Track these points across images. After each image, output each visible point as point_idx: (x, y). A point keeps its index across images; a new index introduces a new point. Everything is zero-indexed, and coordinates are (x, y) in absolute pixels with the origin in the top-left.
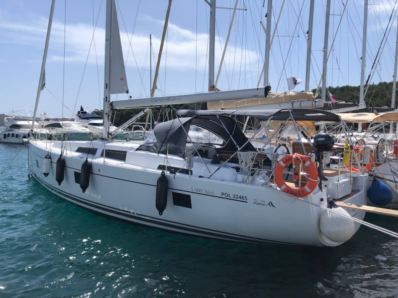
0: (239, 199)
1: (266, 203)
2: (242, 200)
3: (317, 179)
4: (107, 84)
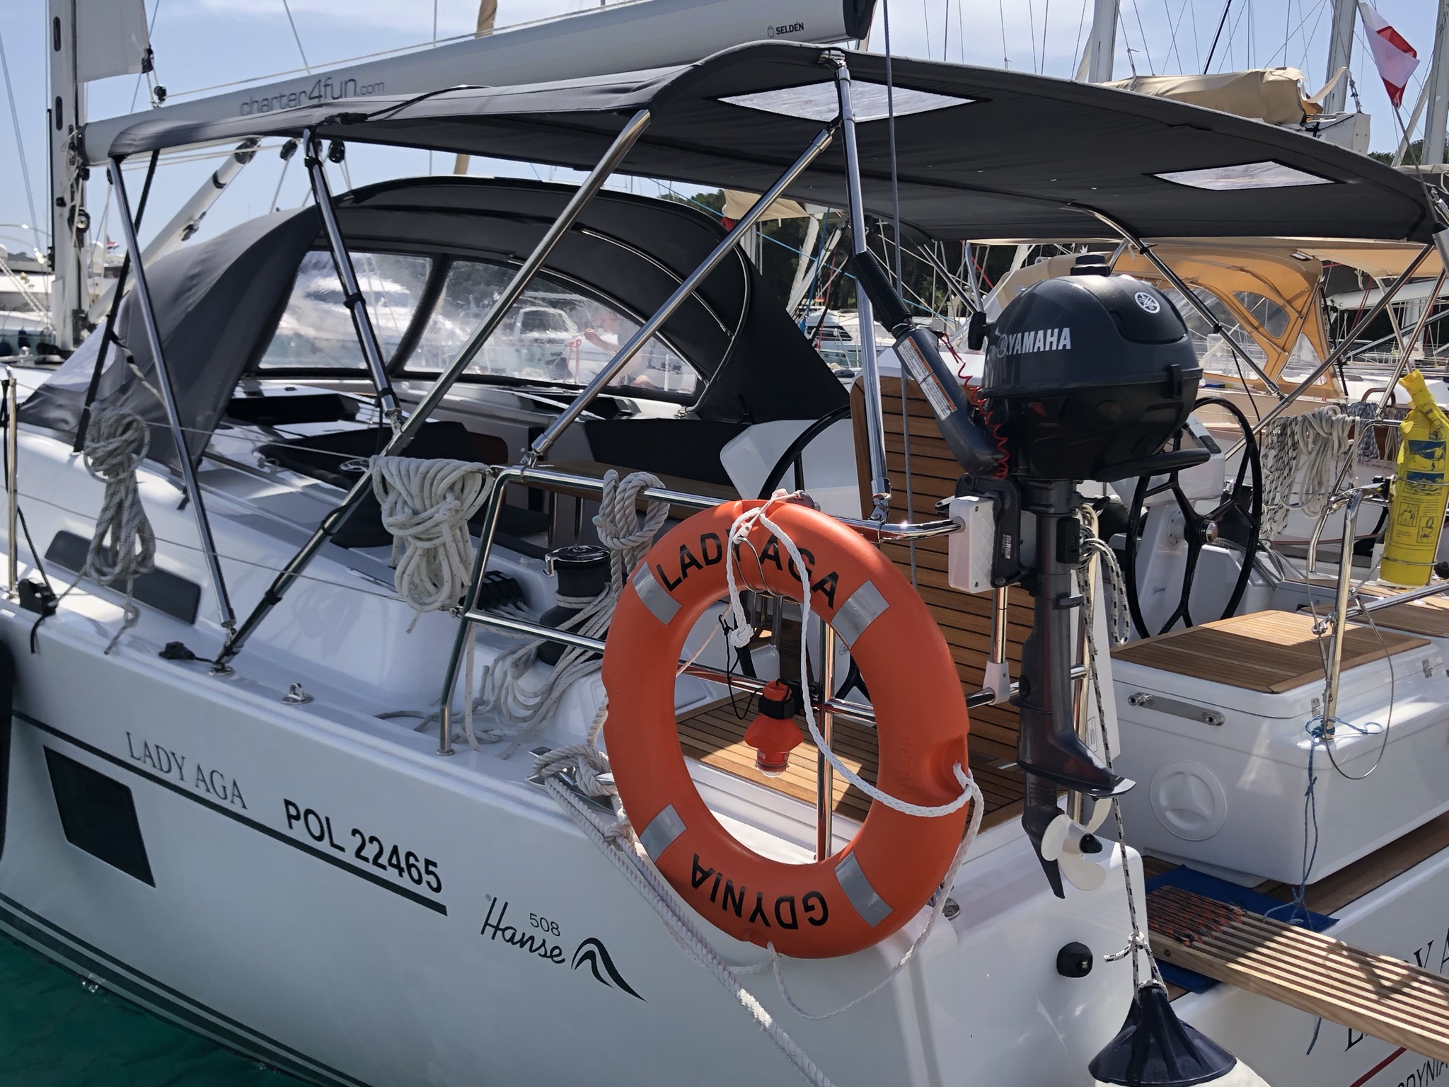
0: (391, 875)
1: (569, 943)
2: (405, 882)
3: (958, 791)
4: (57, 23)
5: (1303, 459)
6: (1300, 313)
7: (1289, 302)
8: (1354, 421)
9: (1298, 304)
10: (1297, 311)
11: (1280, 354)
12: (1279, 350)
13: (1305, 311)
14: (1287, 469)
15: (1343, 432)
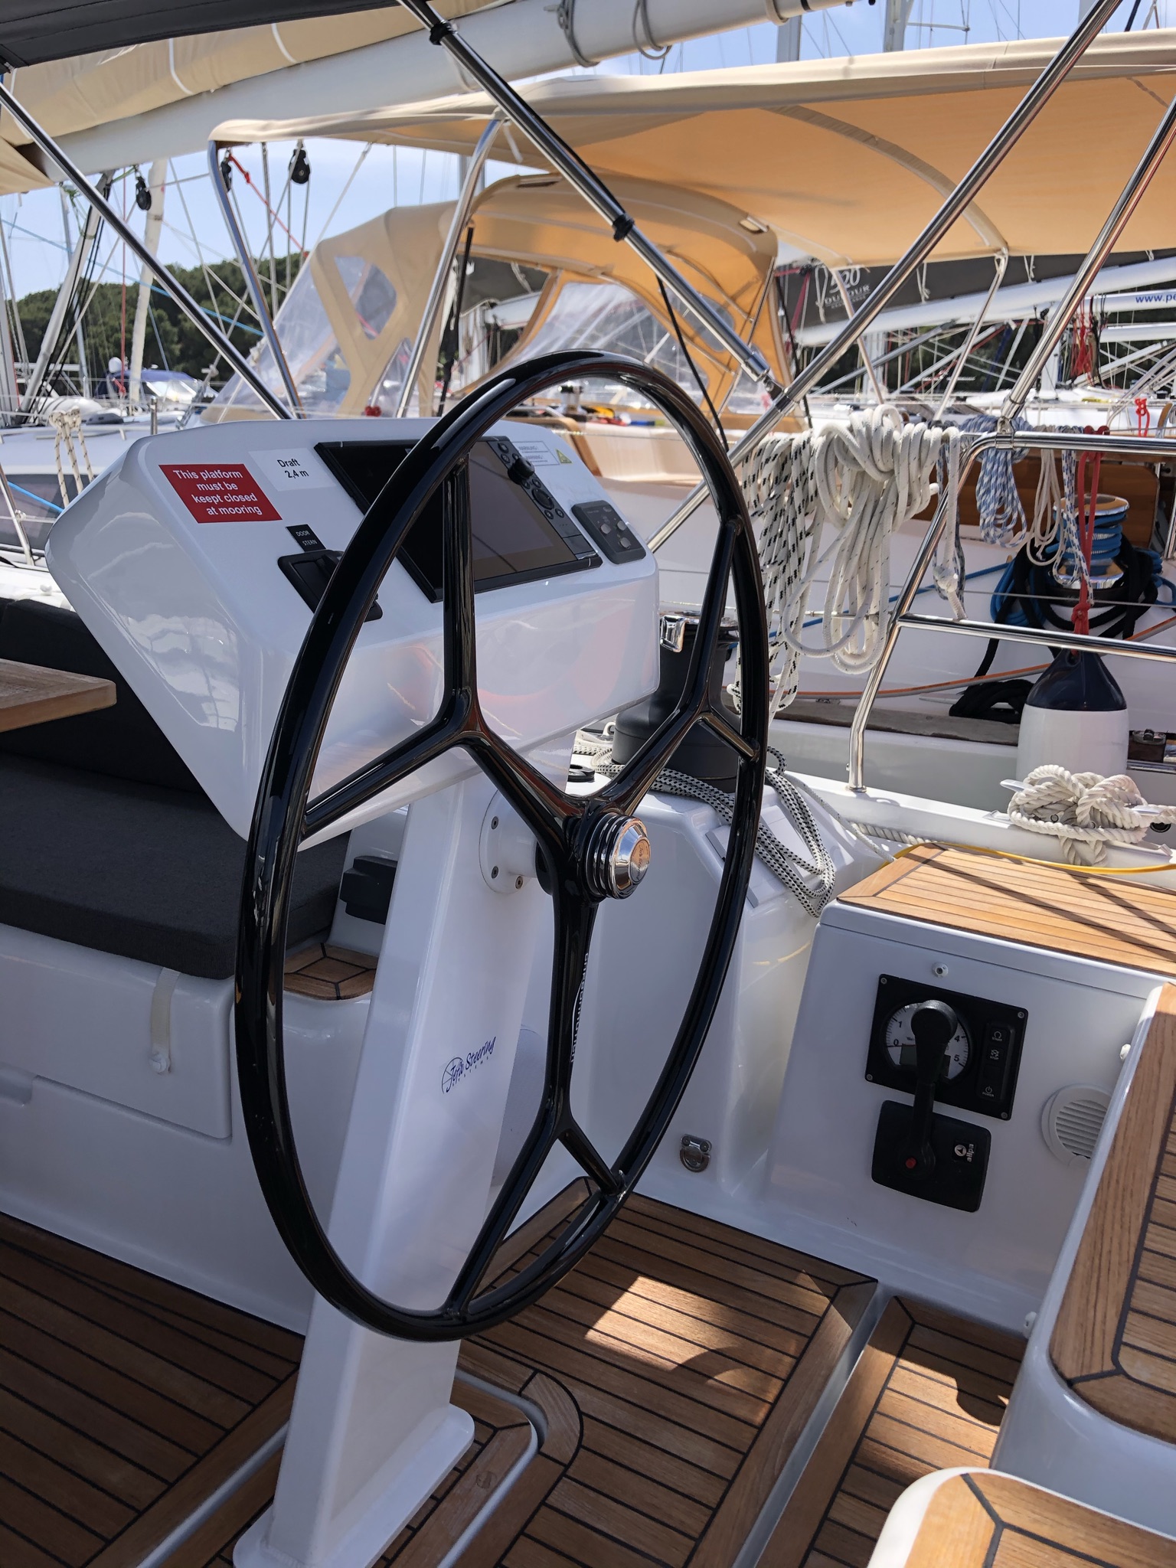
5: (828, 533)
6: (749, 314)
7: (734, 299)
8: (945, 440)
9: (746, 300)
10: (744, 312)
11: (723, 375)
12: (723, 369)
13: (755, 310)
14: (794, 559)
15: (920, 466)
